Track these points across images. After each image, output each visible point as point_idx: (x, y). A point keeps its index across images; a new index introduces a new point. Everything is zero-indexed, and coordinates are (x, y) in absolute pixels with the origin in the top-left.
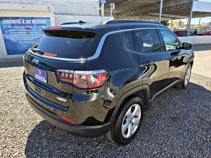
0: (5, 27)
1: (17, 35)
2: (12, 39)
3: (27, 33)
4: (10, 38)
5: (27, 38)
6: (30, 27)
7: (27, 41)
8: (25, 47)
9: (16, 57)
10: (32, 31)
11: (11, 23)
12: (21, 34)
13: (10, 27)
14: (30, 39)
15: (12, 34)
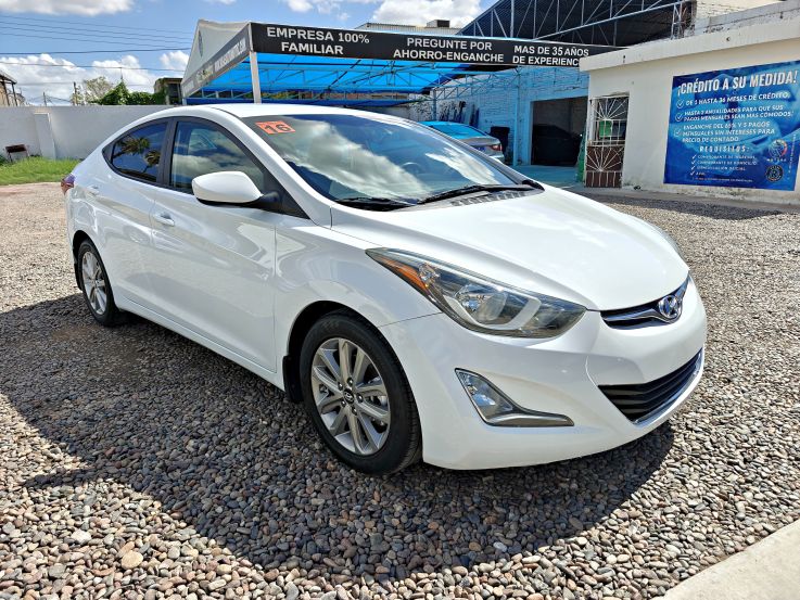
0: (680, 104)
1: (699, 127)
2: (685, 137)
3: (726, 121)
4: (682, 135)
5: (721, 136)
6: (739, 99)
7: (722, 144)
8: (708, 163)
9: (680, 192)
10: (742, 113)
11: (694, 91)
12: (708, 122)
13: (690, 103)
14: (728, 139)
15: (688, 123)
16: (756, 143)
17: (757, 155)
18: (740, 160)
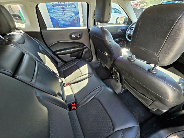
0: (49, 8)
1: (57, 14)
3: (63, 12)
4: (53, 16)
5: (63, 16)
6: (64, 7)
7: (64, 18)
8: (62, 23)
10: (66, 10)
11: (52, 4)
12: (59, 13)
13: (52, 7)
14: (65, 17)
15: (54, 13)
16: (71, 17)
17: (72, 20)
18: (69, 22)
